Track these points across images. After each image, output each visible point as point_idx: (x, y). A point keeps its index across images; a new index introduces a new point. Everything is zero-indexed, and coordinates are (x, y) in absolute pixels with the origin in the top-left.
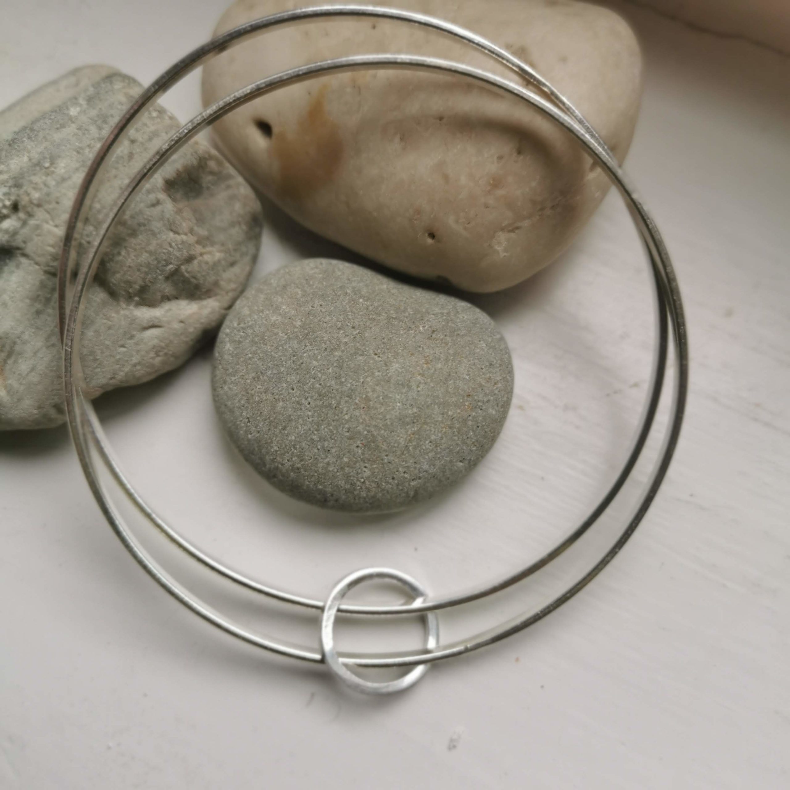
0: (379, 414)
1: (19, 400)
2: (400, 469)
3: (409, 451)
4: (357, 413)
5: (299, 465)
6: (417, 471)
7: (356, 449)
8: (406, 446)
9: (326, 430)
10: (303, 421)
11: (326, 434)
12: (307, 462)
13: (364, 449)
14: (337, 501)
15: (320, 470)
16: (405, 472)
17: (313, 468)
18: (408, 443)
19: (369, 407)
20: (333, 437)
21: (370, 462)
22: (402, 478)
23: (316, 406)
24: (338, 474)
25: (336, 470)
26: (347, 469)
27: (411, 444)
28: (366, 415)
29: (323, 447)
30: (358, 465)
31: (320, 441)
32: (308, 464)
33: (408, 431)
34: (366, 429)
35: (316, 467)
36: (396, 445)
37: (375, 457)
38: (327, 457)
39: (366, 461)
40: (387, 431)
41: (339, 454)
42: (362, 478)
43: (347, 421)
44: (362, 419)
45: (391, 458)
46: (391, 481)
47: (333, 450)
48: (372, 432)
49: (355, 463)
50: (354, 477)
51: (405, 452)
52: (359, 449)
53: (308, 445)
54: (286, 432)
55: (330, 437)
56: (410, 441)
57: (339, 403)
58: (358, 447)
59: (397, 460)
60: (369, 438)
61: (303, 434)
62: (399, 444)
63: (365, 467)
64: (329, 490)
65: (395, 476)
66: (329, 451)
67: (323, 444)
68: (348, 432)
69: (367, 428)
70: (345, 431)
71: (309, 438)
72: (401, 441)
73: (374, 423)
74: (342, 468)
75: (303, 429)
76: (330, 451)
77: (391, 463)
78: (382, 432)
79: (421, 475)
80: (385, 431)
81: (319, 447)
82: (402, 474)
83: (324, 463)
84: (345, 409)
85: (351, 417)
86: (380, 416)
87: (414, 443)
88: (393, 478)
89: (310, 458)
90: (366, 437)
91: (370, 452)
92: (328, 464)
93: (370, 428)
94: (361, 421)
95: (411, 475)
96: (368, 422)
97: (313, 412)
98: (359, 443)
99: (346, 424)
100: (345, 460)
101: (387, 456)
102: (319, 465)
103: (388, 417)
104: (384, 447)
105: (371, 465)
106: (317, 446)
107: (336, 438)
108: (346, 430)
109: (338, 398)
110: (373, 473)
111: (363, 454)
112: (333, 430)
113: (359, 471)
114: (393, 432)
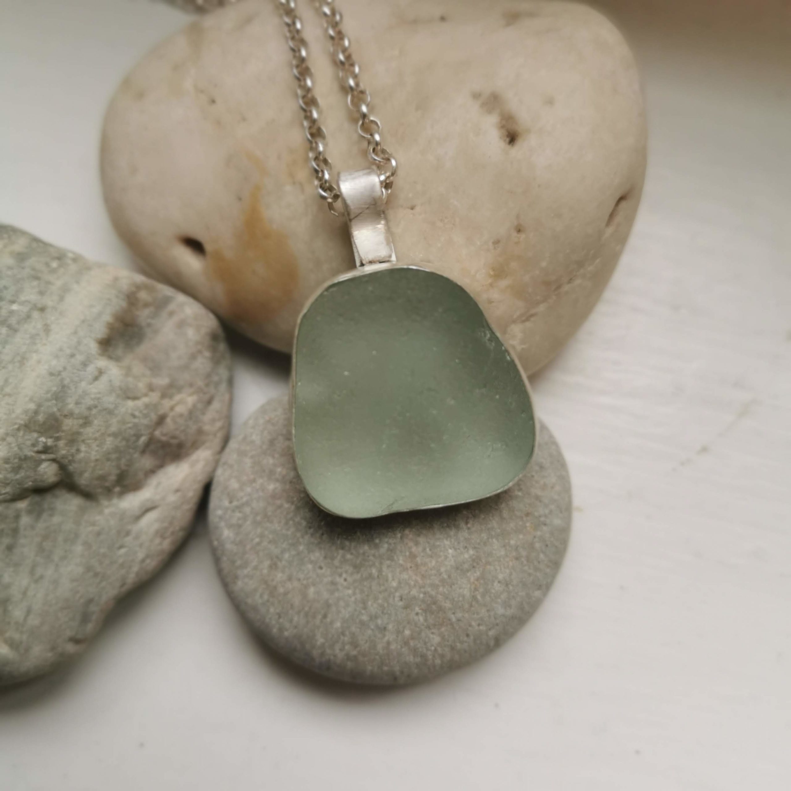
0: (431, 570)
1: (27, 650)
2: (473, 623)
3: (477, 601)
4: (405, 576)
7: (416, 618)
14: (409, 676)
16: (479, 625)
18: (474, 592)
19: (417, 566)
23: (355, 581)
24: (403, 650)
25: (399, 647)
38: (384, 636)
40: (447, 586)
42: (432, 645)
45: (459, 615)
51: (474, 603)
56: (476, 589)
57: (380, 571)
58: (417, 614)
59: (466, 615)
62: (464, 596)
63: (433, 633)
64: (397, 669)
69: (423, 590)
72: (465, 592)
73: (428, 582)
79: (498, 621)
84: (390, 575)
85: (400, 583)
86: (433, 572)
87: (481, 590)
88: (468, 635)
90: (423, 601)
91: (433, 616)
92: (388, 643)
94: (412, 583)
96: (420, 582)
98: (417, 609)
100: (407, 632)
101: (454, 613)
103: (443, 569)
104: (448, 605)
107: (389, 612)
109: (377, 564)
111: (426, 620)
113: (427, 640)
114: (454, 584)
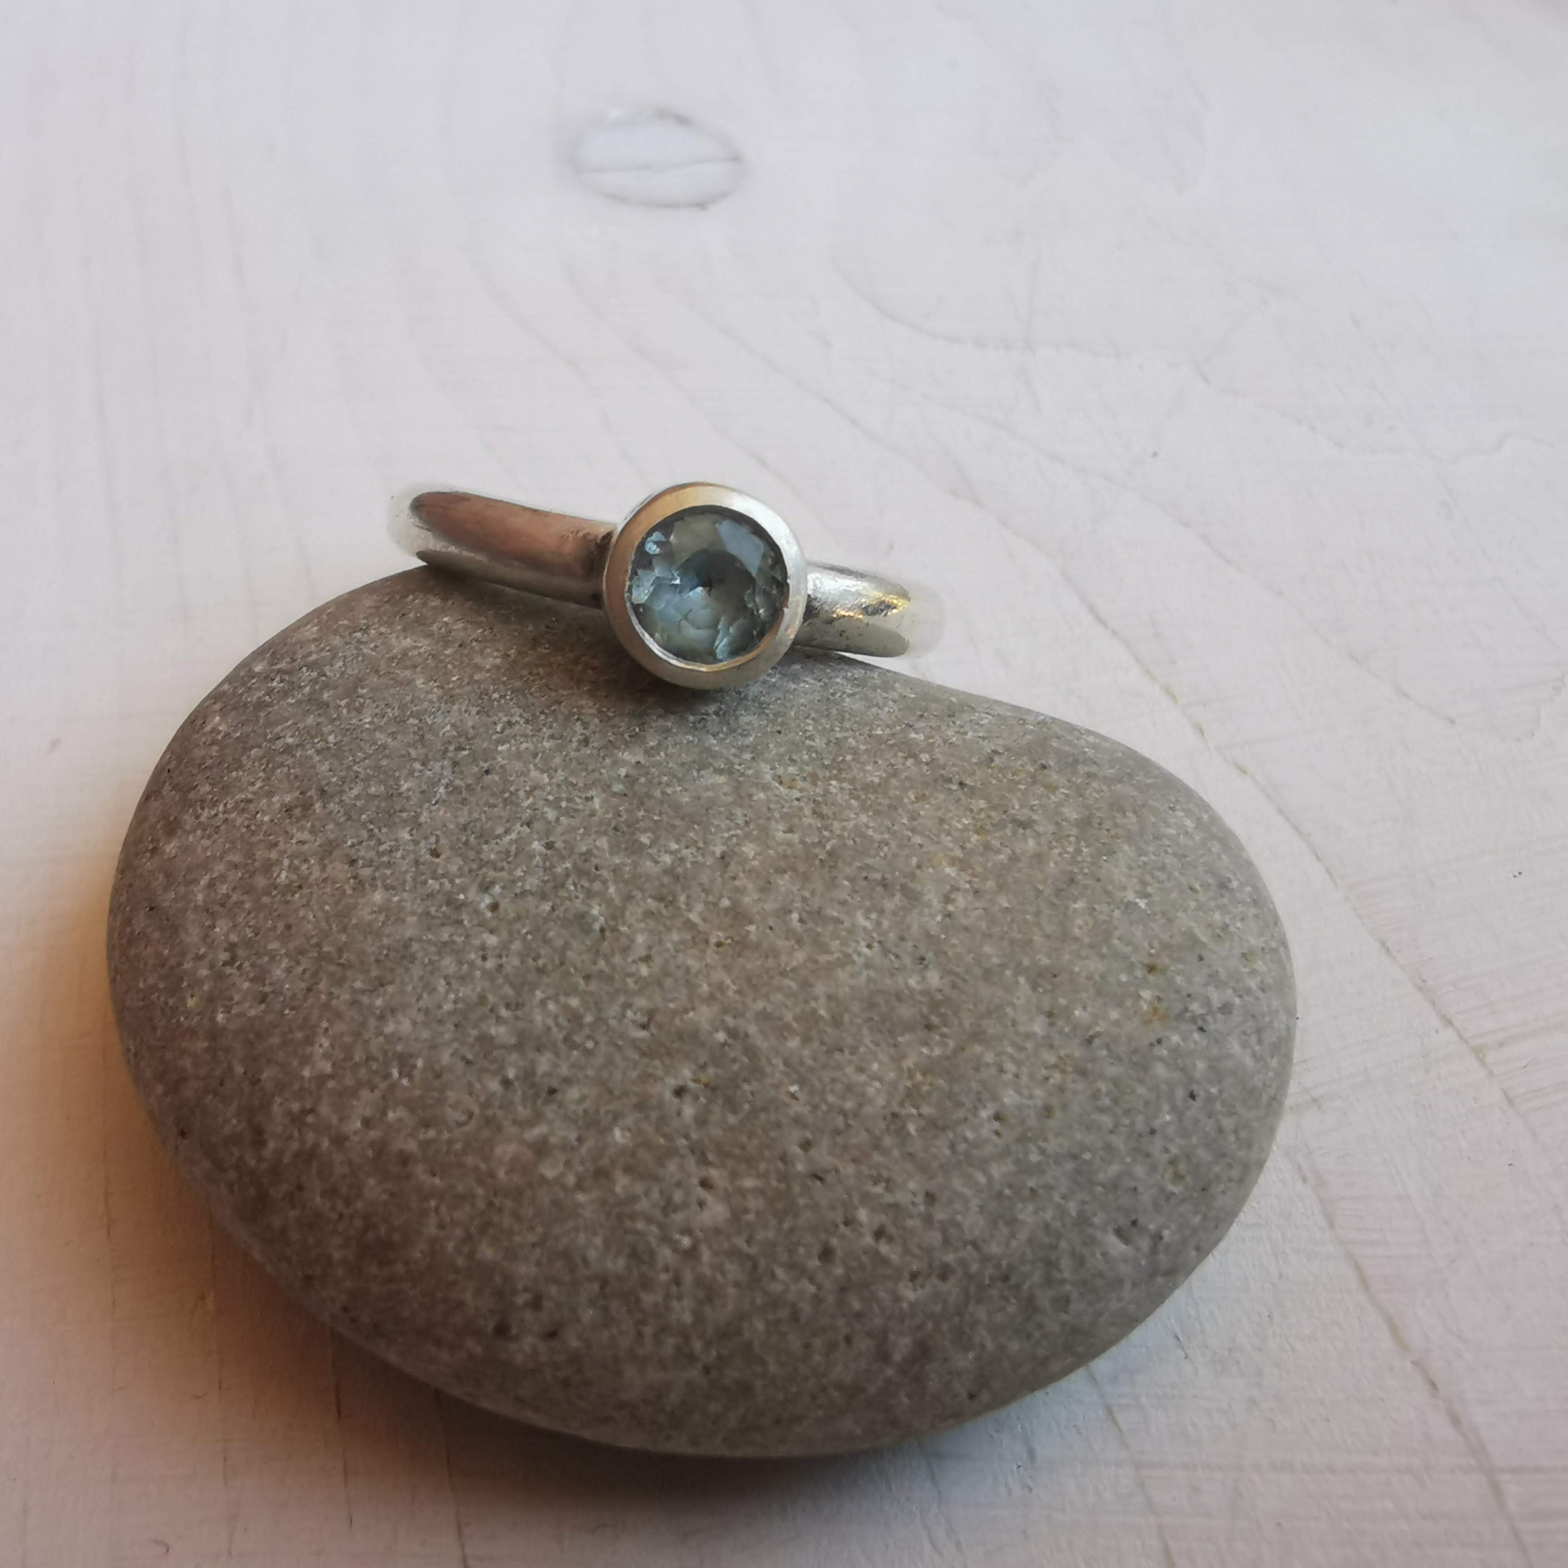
5: (412, 1146)
6: (934, 1237)
8: (895, 1115)
9: (551, 1006)
10: (460, 963)
11: (550, 1022)
12: (450, 1131)
13: (710, 1101)
15: (501, 1174)
17: (470, 1160)
20: (577, 1039)
21: (730, 1163)
22: (865, 1259)
26: (622, 1183)
27: (914, 1111)
28: (727, 968)
29: (528, 1075)
30: (672, 1166)
31: (519, 1047)
32: (450, 1142)
33: (903, 1057)
34: (723, 1021)
35: (487, 1159)
36: (849, 1105)
37: (755, 1142)
39: (711, 1157)
41: (597, 1111)
43: (644, 985)
44: (709, 985)
46: (814, 1263)
47: (573, 1093)
48: (747, 1035)
49: (661, 1161)
50: (650, 1220)
52: (688, 1098)
53: (463, 1058)
54: (379, 1002)
55: (566, 1039)
60: (734, 1061)
61: (449, 1013)
65: (834, 1242)
66: (552, 1091)
67: (533, 1062)
68: (644, 1027)
70: (634, 1022)
71: (474, 1032)
74: (602, 1175)
75: (452, 996)
76: (559, 1096)
77: (821, 1179)
78: (794, 1043)
80: (806, 1040)
81: (511, 1073)
82: (868, 1240)
83: (522, 1142)
89: (464, 1118)
93: (741, 1022)
95: (907, 1252)
97: (505, 935)
99: (639, 992)
102: (499, 1150)
105: (734, 1175)
106: (502, 1067)
108: (641, 1018)
110: (737, 1215)
112: (582, 1010)
